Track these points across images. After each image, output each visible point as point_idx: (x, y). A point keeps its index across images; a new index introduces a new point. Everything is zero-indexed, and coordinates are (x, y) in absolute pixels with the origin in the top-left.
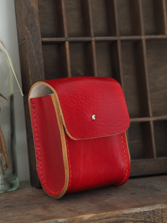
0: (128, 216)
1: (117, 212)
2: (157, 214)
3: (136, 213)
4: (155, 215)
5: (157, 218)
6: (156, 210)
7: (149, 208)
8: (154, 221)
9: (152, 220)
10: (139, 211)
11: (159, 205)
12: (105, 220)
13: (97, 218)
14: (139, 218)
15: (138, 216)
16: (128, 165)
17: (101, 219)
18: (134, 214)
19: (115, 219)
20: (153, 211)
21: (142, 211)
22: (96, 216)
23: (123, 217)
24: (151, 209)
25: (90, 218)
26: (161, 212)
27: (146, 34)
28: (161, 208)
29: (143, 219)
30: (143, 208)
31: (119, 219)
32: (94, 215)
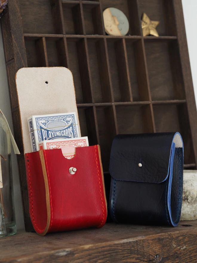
0: (118, 245)
1: (109, 243)
2: (140, 244)
3: (124, 243)
4: (138, 245)
5: (140, 247)
6: (138, 241)
7: (133, 239)
8: (138, 249)
9: (136, 248)
10: (126, 242)
11: (140, 237)
12: (100, 249)
13: (94, 248)
14: (126, 247)
15: (125, 246)
16: (104, 211)
17: (98, 248)
18: (123, 244)
19: (108, 248)
20: (137, 241)
21: (128, 241)
22: (93, 246)
23: (114, 246)
24: (135, 240)
25: (90, 247)
26: (142, 242)
27: (115, 101)
28: (142, 239)
29: (129, 248)
30: (128, 239)
31: (111, 248)
32: (92, 245)
